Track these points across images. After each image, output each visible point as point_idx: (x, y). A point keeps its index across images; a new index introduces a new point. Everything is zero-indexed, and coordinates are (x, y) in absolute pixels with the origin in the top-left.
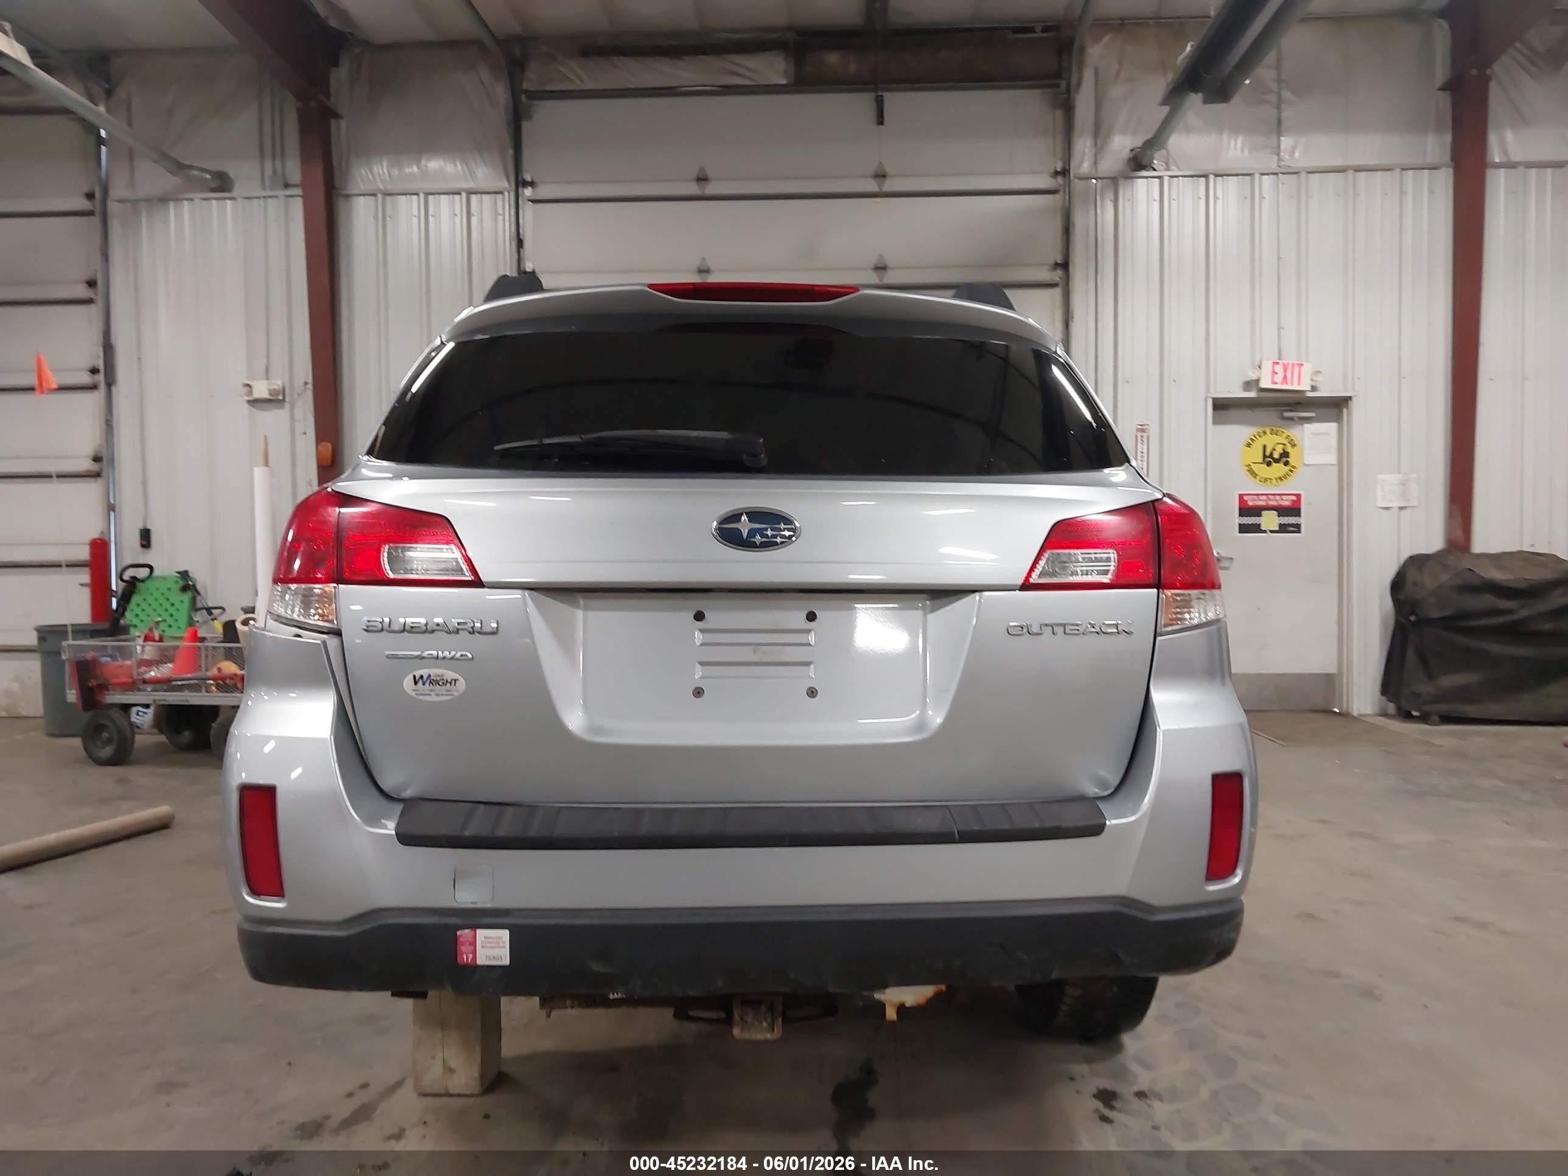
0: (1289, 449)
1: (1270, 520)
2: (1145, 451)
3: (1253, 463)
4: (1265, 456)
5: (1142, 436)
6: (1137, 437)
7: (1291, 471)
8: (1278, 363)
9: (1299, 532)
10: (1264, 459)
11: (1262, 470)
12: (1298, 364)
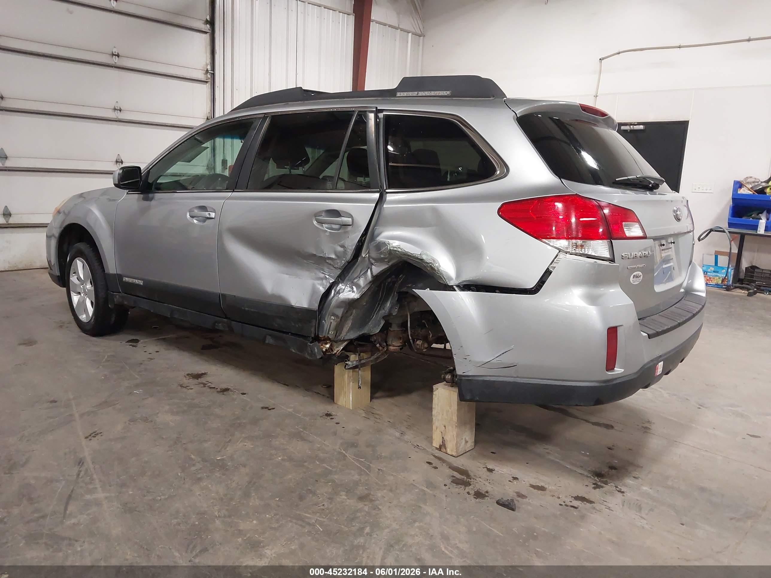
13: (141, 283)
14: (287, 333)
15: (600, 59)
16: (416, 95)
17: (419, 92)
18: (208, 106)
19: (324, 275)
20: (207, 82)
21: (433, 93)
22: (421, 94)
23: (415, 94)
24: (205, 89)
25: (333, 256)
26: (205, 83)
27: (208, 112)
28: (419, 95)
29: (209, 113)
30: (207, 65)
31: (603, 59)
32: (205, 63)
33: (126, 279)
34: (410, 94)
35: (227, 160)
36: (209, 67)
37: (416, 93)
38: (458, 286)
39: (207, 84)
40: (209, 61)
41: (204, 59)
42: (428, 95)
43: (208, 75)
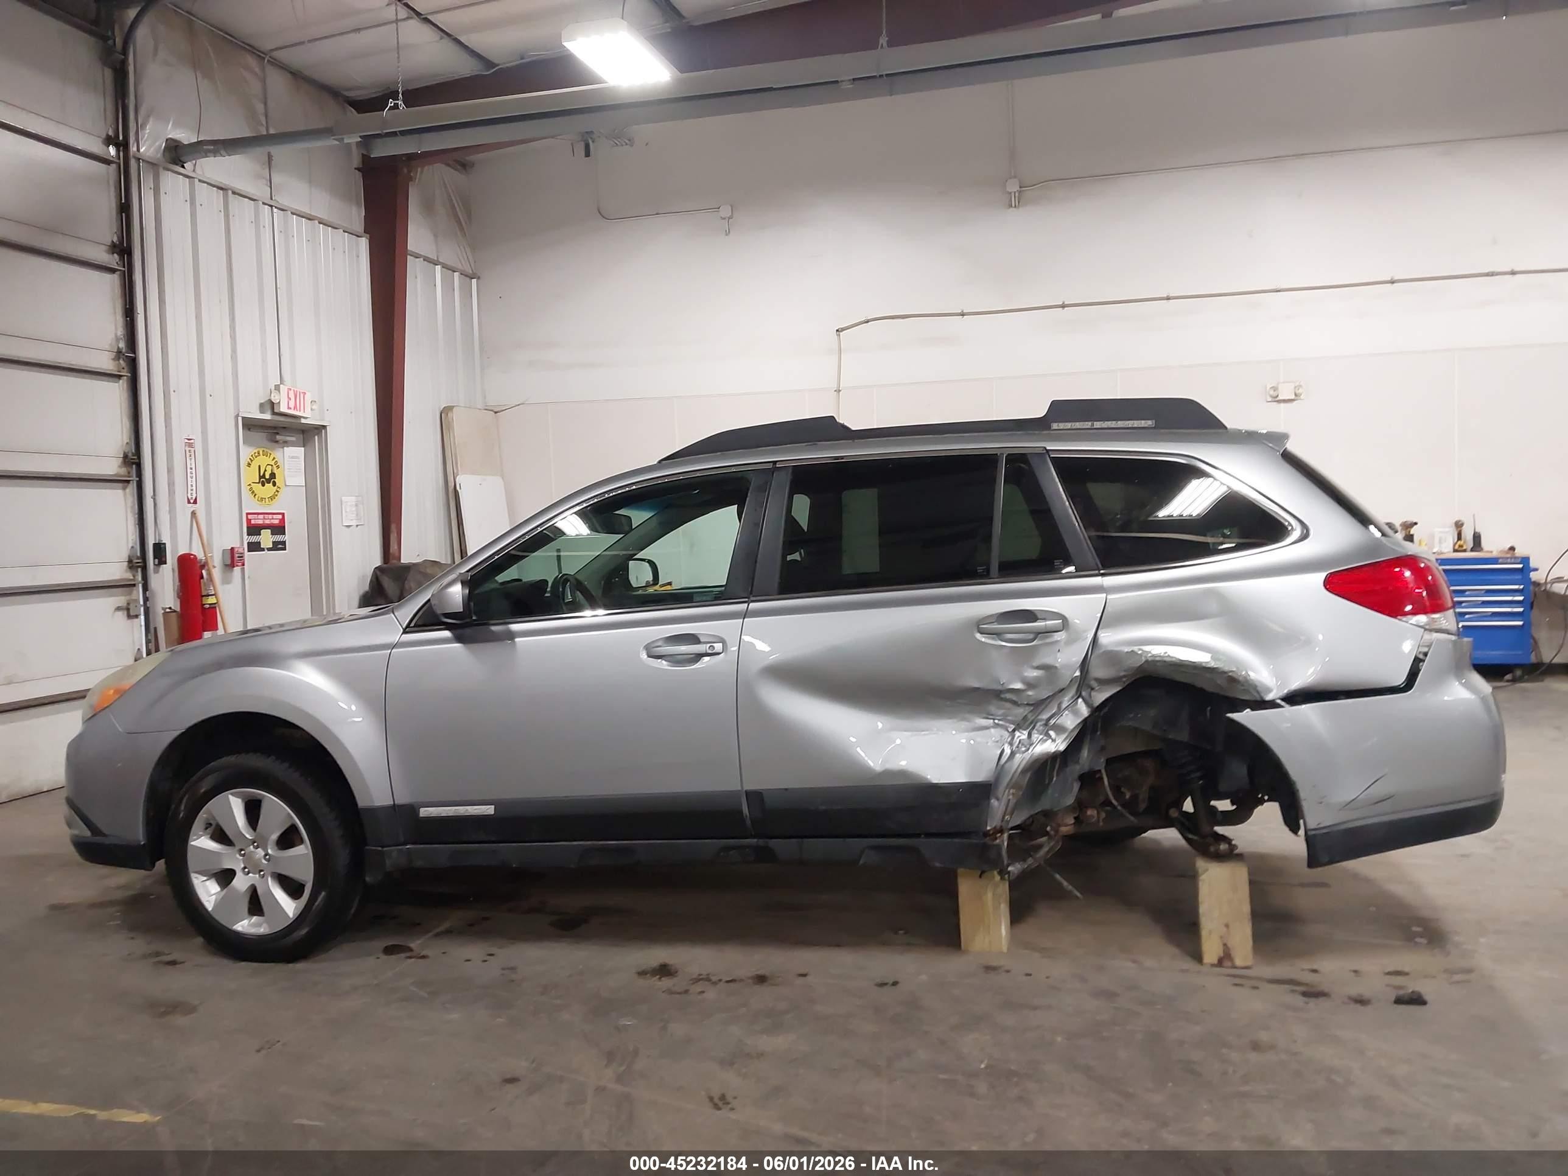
0: (275, 471)
1: (266, 538)
2: (193, 466)
3: (253, 483)
4: (260, 477)
5: (190, 451)
6: (185, 451)
7: (278, 491)
8: (290, 389)
9: (284, 549)
10: (260, 479)
11: (258, 488)
12: (302, 393)
13: (489, 810)
14: (918, 836)
15: (837, 331)
16: (1089, 427)
17: (1095, 423)
18: (125, 429)
19: (992, 721)
20: (119, 377)
21: (1120, 424)
22: (1097, 425)
23: (1088, 425)
24: (116, 393)
25: (1018, 686)
26: (117, 380)
27: (125, 442)
28: (1095, 427)
29: (127, 443)
30: (118, 340)
31: (843, 329)
32: (113, 336)
33: (424, 812)
34: (1078, 425)
35: (165, 544)
36: (122, 345)
37: (1090, 423)
38: (1284, 699)
39: (121, 381)
40: (121, 331)
41: (111, 328)
42: (1113, 426)
43: (121, 362)
